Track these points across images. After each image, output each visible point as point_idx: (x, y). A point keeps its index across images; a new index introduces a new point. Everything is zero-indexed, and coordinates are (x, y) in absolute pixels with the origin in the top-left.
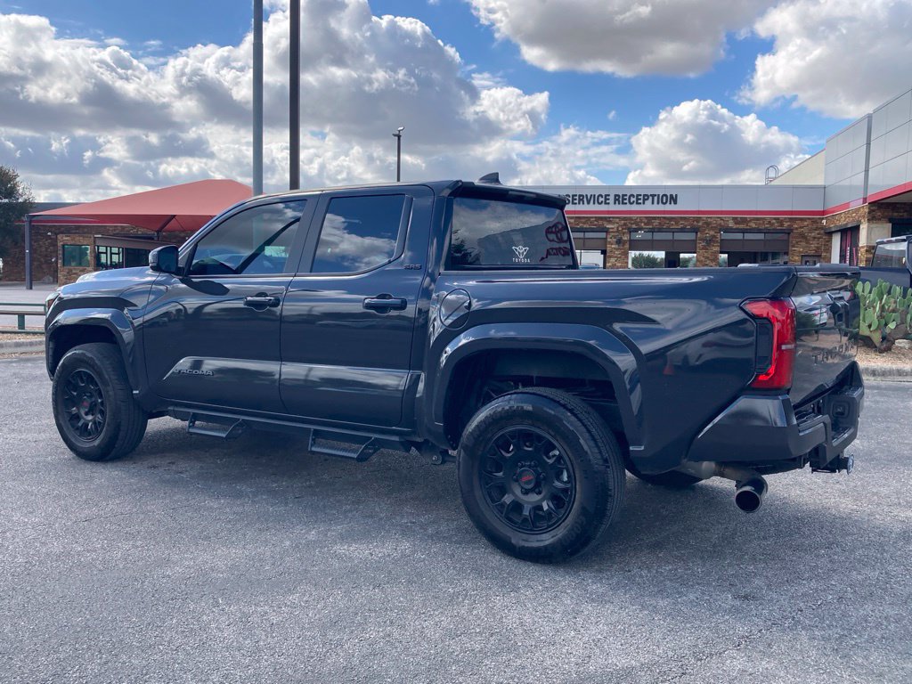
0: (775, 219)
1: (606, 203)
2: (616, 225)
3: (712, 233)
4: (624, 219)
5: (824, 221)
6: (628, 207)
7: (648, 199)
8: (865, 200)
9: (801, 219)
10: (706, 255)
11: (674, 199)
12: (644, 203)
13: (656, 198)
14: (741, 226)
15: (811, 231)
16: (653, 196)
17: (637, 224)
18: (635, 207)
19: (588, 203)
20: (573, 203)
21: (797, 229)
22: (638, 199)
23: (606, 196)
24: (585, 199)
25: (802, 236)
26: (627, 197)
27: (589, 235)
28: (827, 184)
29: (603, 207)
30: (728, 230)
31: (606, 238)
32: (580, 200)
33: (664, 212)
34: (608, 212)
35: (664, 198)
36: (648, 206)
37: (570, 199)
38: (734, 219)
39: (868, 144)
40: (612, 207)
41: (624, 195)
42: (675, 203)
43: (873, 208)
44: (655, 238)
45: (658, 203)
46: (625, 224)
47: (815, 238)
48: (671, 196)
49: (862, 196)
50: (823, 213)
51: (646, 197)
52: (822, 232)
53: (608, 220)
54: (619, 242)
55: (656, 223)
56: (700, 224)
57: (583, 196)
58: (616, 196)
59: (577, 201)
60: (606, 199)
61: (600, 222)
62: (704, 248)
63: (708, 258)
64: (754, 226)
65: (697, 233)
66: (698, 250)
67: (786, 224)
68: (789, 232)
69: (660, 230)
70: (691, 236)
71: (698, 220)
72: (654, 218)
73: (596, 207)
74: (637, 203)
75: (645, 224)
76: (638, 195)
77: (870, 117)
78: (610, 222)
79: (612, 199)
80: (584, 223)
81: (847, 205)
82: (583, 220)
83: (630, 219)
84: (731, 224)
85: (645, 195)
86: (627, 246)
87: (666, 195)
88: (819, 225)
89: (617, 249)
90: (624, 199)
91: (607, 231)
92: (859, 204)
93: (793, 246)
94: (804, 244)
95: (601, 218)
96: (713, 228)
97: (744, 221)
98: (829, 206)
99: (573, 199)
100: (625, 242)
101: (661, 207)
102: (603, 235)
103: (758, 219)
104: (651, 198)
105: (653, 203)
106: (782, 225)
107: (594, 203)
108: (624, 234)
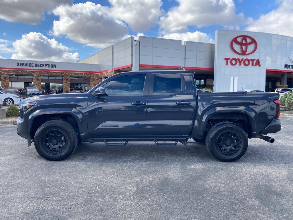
0: (86, 74)
1: (32, 66)
2: (36, 74)
3: (68, 77)
4: (39, 72)
5: (100, 75)
6: (40, 68)
7: (46, 66)
8: (113, 70)
9: (93, 74)
10: (66, 84)
11: (55, 66)
12: (45, 67)
13: (49, 65)
14: (76, 76)
15: (96, 77)
16: (48, 65)
17: (43, 74)
18: (42, 68)
19: (26, 66)
20: (20, 66)
21: (92, 77)
22: (43, 66)
23: (32, 64)
24: (25, 65)
25: (94, 79)
26: (39, 65)
27: (26, 77)
28: (99, 64)
29: (31, 68)
30: (72, 77)
31: (33, 78)
32: (23, 65)
33: (52, 70)
34: (33, 69)
35: (52, 66)
36: (47, 68)
37: (19, 64)
38: (74, 73)
39: (113, 54)
40: (35, 68)
41: (38, 64)
42: (56, 67)
43: (115, 72)
44: (49, 79)
45: (50, 67)
46: (39, 74)
47: (97, 80)
48: (54, 65)
49: (112, 68)
50: (99, 72)
51: (46, 65)
52: (99, 78)
53: (33, 72)
54: (37, 79)
55: (50, 74)
56: (64, 74)
57: (24, 63)
58: (35, 64)
59: (22, 65)
60: (32, 65)
61: (31, 73)
62: (65, 82)
63: (66, 85)
64: (80, 75)
65: (63, 77)
66: (63, 83)
67: (89, 75)
68: (90, 78)
69: (51, 76)
70: (61, 78)
71: (63, 73)
72: (49, 72)
73: (29, 68)
74: (43, 67)
75: (46, 74)
76: (43, 64)
77: (113, 46)
78: (34, 73)
79: (34, 65)
80: (25, 73)
81: (107, 71)
82: (24, 72)
83: (41, 72)
84: (73, 75)
85: (45, 64)
86: (40, 81)
87: (52, 65)
88: (98, 76)
89: (37, 82)
90: (38, 65)
91: (33, 76)
92: (111, 70)
93: (91, 82)
94: (94, 81)
95: (31, 71)
96: (68, 76)
97: (77, 74)
98: (101, 70)
99: (20, 64)
100: (40, 80)
101: (51, 69)
102: (32, 77)
103: (81, 74)
104: (47, 65)
105: (48, 67)
106: (88, 76)
107: (28, 66)
108: (39, 77)
